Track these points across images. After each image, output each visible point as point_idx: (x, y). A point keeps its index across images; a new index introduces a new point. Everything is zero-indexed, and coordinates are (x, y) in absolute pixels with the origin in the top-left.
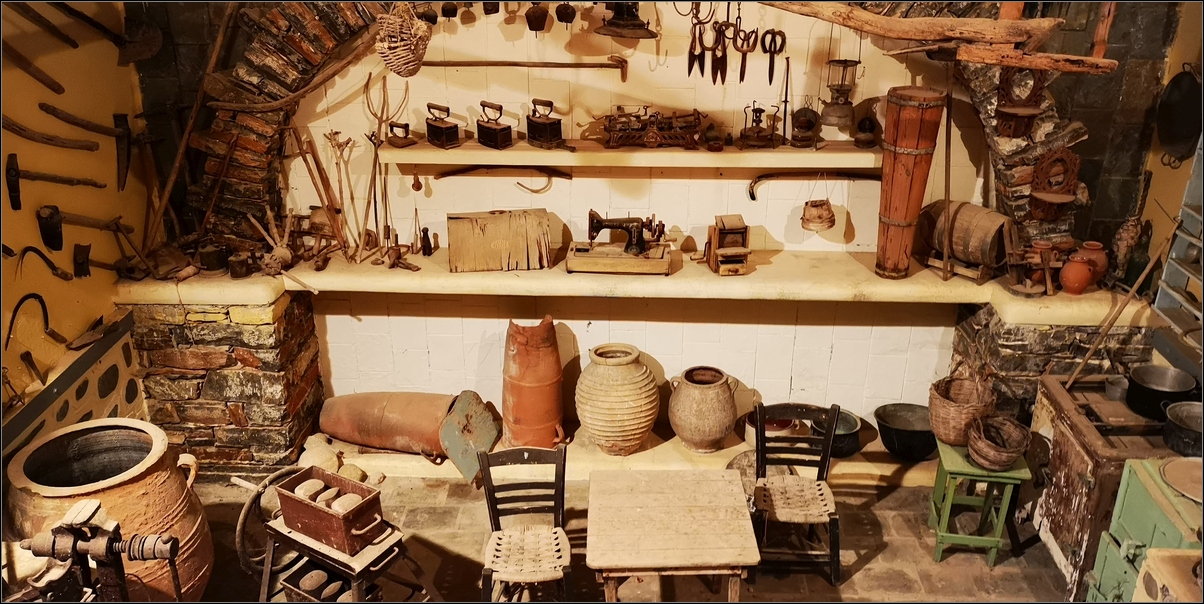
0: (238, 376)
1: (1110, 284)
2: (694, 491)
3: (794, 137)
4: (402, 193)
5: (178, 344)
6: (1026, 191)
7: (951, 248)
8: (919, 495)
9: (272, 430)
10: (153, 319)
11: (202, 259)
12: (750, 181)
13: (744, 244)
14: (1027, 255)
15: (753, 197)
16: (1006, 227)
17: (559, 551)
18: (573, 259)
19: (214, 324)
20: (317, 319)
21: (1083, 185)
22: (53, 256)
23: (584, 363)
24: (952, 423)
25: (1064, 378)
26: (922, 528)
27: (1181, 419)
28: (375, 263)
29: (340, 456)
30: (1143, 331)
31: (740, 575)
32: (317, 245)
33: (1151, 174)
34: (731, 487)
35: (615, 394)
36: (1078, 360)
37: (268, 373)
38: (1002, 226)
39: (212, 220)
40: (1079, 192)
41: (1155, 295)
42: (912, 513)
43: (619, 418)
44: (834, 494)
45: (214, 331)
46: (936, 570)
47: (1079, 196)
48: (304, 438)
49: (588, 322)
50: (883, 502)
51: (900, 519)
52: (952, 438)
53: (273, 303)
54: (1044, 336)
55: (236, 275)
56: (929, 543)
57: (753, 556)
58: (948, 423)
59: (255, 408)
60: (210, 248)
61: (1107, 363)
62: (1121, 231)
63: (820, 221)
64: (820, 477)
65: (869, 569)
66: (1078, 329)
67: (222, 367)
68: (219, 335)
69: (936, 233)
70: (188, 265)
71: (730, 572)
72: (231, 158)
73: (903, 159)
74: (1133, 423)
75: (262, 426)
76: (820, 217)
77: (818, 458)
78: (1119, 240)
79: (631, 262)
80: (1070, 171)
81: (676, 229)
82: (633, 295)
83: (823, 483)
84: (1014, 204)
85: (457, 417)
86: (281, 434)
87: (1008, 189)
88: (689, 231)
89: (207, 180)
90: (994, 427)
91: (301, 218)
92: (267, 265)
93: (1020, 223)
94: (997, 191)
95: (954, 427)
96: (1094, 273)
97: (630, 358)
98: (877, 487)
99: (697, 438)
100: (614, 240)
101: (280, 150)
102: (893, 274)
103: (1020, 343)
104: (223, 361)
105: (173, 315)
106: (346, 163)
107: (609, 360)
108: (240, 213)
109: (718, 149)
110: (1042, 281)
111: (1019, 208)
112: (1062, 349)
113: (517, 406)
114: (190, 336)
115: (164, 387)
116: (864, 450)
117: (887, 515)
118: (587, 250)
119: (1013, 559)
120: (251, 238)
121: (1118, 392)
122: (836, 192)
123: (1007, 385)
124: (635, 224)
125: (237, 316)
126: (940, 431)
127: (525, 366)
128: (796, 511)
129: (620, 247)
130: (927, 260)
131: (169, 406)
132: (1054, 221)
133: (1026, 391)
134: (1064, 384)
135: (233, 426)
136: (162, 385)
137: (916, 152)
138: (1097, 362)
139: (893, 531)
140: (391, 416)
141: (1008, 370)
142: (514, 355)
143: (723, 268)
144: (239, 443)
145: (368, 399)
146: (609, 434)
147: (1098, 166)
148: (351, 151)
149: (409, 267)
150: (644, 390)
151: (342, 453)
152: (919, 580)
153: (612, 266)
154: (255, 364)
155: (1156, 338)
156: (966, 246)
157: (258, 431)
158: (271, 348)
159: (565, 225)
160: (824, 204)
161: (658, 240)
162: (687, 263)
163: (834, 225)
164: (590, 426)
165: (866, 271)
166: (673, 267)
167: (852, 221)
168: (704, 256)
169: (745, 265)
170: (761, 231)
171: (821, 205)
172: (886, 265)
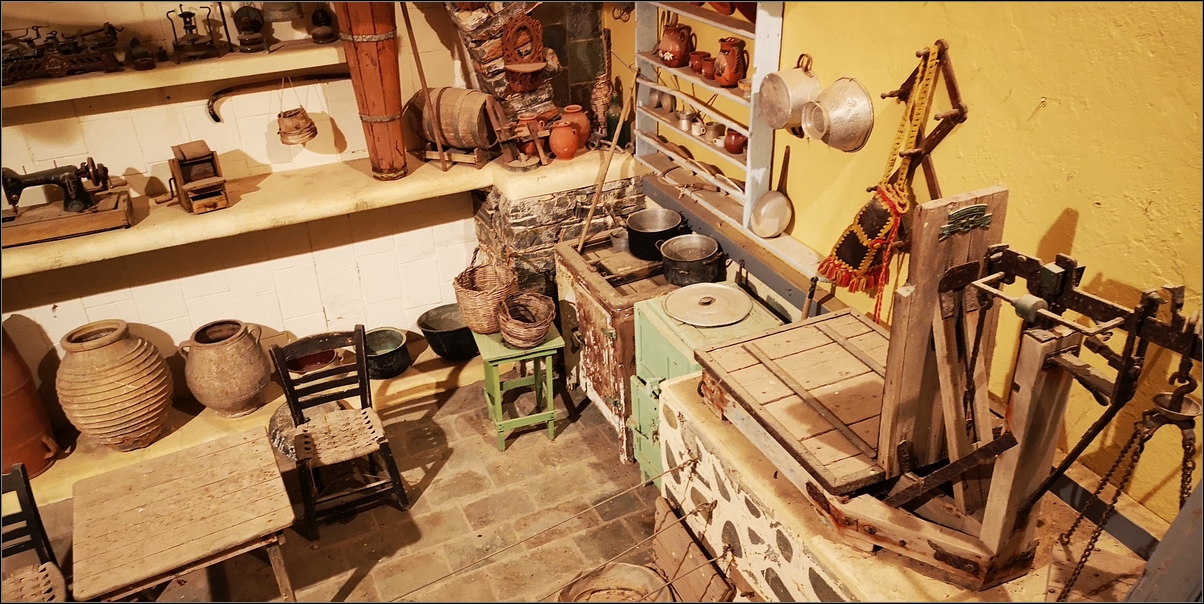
1: (596, 144)
2: (212, 466)
3: (243, 42)
6: (500, 64)
7: (443, 136)
8: (476, 390)
12: (207, 100)
13: (216, 173)
14: (516, 130)
15: (217, 119)
16: (488, 106)
21: (550, 51)
23: (61, 354)
24: (482, 312)
25: (575, 241)
26: (484, 423)
27: (676, 254)
30: (633, 181)
31: (277, 543)
33: (609, 31)
34: (255, 449)
35: (105, 381)
36: (584, 222)
38: (485, 103)
40: (548, 58)
41: (635, 144)
42: (473, 411)
43: (119, 407)
44: (383, 418)
46: (502, 459)
47: (550, 63)
49: (52, 306)
50: (444, 408)
51: (462, 420)
52: (486, 327)
54: (549, 206)
56: (493, 435)
57: (286, 516)
58: (478, 313)
61: (609, 220)
62: (595, 90)
63: (298, 131)
64: (365, 405)
65: (438, 481)
66: (577, 192)
69: (425, 123)
71: (264, 544)
73: (364, 47)
74: (638, 269)
76: (297, 128)
77: (357, 386)
78: (595, 99)
79: (77, 221)
80: (535, 39)
81: (131, 173)
82: (90, 261)
83: (368, 410)
84: (493, 80)
87: (483, 66)
88: (150, 170)
90: (522, 306)
93: (503, 100)
94: (476, 71)
95: (484, 316)
96: (579, 135)
97: (112, 336)
98: (436, 396)
100: (52, 198)
102: (391, 175)
103: (529, 217)
107: (85, 344)
109: (148, 66)
110: (535, 153)
111: (498, 84)
112: (568, 215)
116: (416, 362)
117: (448, 419)
118: (12, 219)
119: (572, 425)
121: (623, 242)
122: (311, 98)
123: (528, 262)
124: (67, 174)
126: (473, 323)
128: (343, 448)
129: (58, 206)
130: (425, 154)
132: (531, 92)
133: (547, 264)
134: (576, 247)
137: (375, 38)
138: (602, 220)
139: (457, 435)
141: (525, 247)
143: (196, 204)
146: (113, 429)
147: (561, 29)
150: (143, 367)
152: (487, 475)
153: (48, 231)
155: (645, 186)
156: (456, 132)
160: (298, 113)
161: (105, 188)
162: (155, 208)
163: (316, 133)
164: (86, 427)
165: (365, 178)
166: (133, 216)
167: (339, 128)
168: (173, 196)
169: (223, 196)
170: (237, 156)
171: (296, 114)
172: (382, 167)
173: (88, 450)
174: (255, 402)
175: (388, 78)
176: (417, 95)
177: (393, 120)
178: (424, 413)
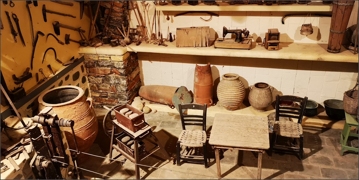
0: (113, 77)
2: (250, 123)
4: (164, 22)
5: (97, 66)
8: (338, 132)
9: (123, 94)
10: (90, 58)
11: (103, 41)
12: (282, 17)
13: (278, 39)
15: (283, 23)
17: (203, 138)
18: (217, 44)
19: (106, 61)
20: (139, 61)
22: (58, 37)
23: (221, 79)
24: (351, 106)
26: (337, 143)
28: (155, 44)
29: (144, 104)
31: (262, 152)
32: (138, 38)
34: (263, 123)
35: (229, 90)
37: (122, 77)
39: (107, 29)
42: (334, 138)
43: (230, 98)
44: (303, 129)
45: (106, 63)
46: (340, 158)
48: (134, 97)
49: (223, 66)
50: (324, 133)
51: (329, 140)
52: (351, 112)
53: (123, 55)
55: (113, 46)
56: (339, 149)
57: (267, 146)
58: (350, 106)
59: (119, 87)
60: (106, 37)
64: (299, 122)
65: (314, 156)
67: (109, 74)
68: (108, 64)
69: (353, 36)
70: (100, 42)
71: (258, 151)
72: (112, 9)
73: (341, 7)
75: (121, 93)
76: (307, 30)
77: (299, 116)
79: (237, 45)
81: (254, 34)
82: (236, 56)
83: (300, 124)
85: (179, 94)
86: (126, 96)
88: (259, 35)
89: (105, 16)
91: (134, 29)
92: (122, 43)
95: (352, 108)
97: (235, 78)
98: (322, 128)
99: (257, 107)
100: (233, 37)
101: (128, 7)
102: (334, 51)
104: (109, 72)
105: (95, 58)
106: (147, 11)
107: (228, 78)
108: (115, 27)
109: (270, 5)
113: (198, 92)
114: (100, 64)
115: (93, 79)
116: (319, 115)
117: (324, 137)
118: (222, 41)
120: (118, 35)
122: (315, 21)
124: (239, 31)
125: (113, 58)
126: (347, 109)
127: (200, 79)
128: (288, 133)
129: (234, 40)
130: (348, 47)
131: (95, 85)
135: (113, 92)
136: (93, 78)
137: (346, 4)
139: (326, 144)
140: (159, 92)
142: (197, 75)
143: (269, 47)
144: (114, 98)
145: (153, 87)
146: (227, 103)
148: (149, 7)
149: (164, 45)
150: (239, 89)
151: (145, 103)
152: (333, 161)
153: (230, 46)
154: (118, 74)
157: (120, 94)
158: (123, 69)
159: (216, 32)
160: (309, 25)
161: (247, 37)
162: (257, 46)
163: (313, 33)
164: (221, 100)
165: (323, 50)
166: (251, 47)
167: (320, 32)
168: (263, 43)
169: (278, 47)
170: (286, 35)
171: (308, 26)
172: (331, 48)
173: (219, 106)
174: (265, 109)
175: (345, 18)
176: (353, 26)
177: (342, 33)
178: (316, 132)
